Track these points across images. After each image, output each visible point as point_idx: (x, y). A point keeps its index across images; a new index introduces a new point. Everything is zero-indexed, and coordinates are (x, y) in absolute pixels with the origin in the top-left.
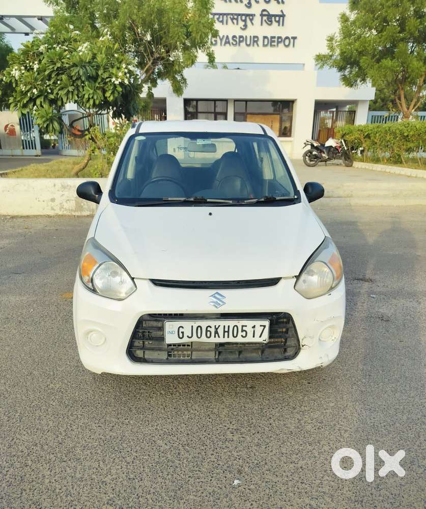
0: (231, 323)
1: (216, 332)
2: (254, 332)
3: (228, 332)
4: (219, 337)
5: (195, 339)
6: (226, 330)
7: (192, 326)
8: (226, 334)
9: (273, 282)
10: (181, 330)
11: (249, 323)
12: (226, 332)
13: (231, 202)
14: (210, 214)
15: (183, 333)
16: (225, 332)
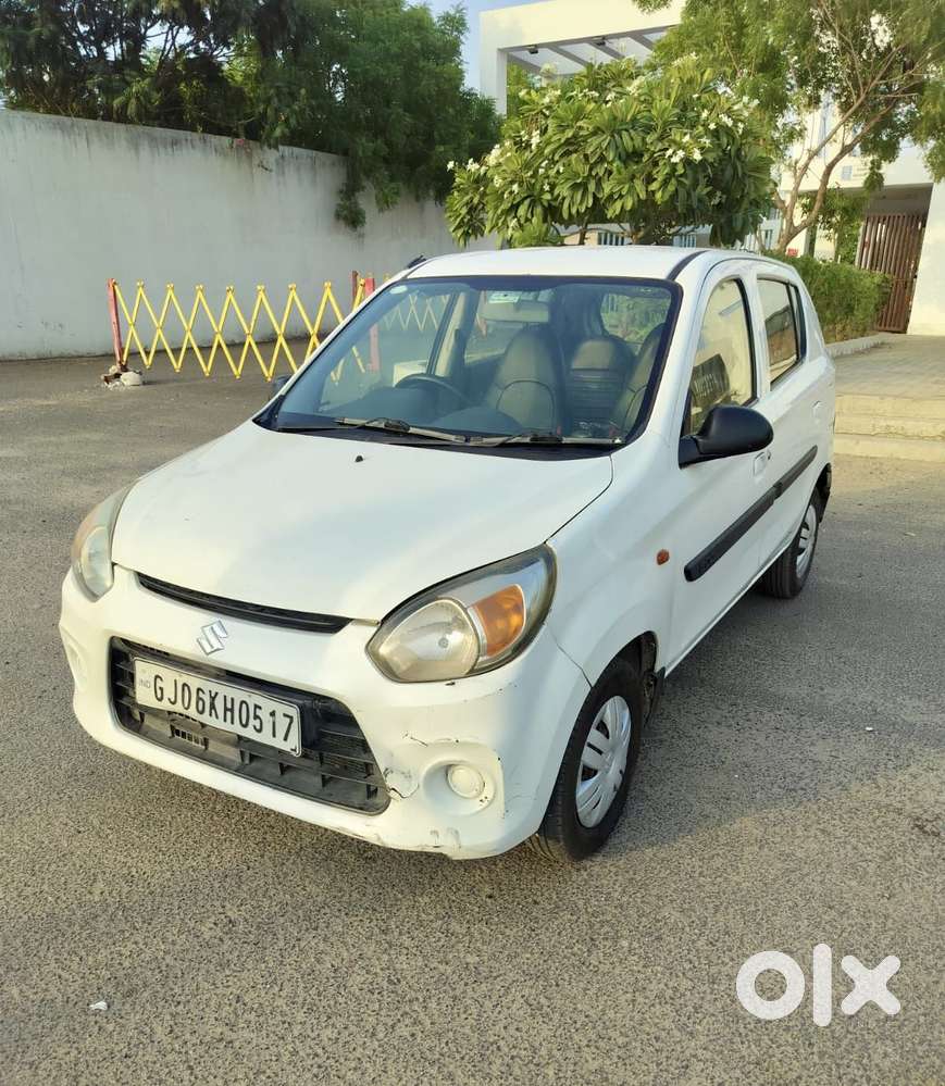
0: (238, 694)
1: (213, 706)
2: (274, 723)
3: (232, 710)
4: (217, 717)
5: (178, 708)
6: (229, 706)
7: (175, 681)
8: (229, 714)
9: (333, 624)
10: (159, 683)
11: (268, 704)
12: (229, 710)
13: (452, 438)
14: (359, 459)
15: (161, 689)
16: (226, 709)
